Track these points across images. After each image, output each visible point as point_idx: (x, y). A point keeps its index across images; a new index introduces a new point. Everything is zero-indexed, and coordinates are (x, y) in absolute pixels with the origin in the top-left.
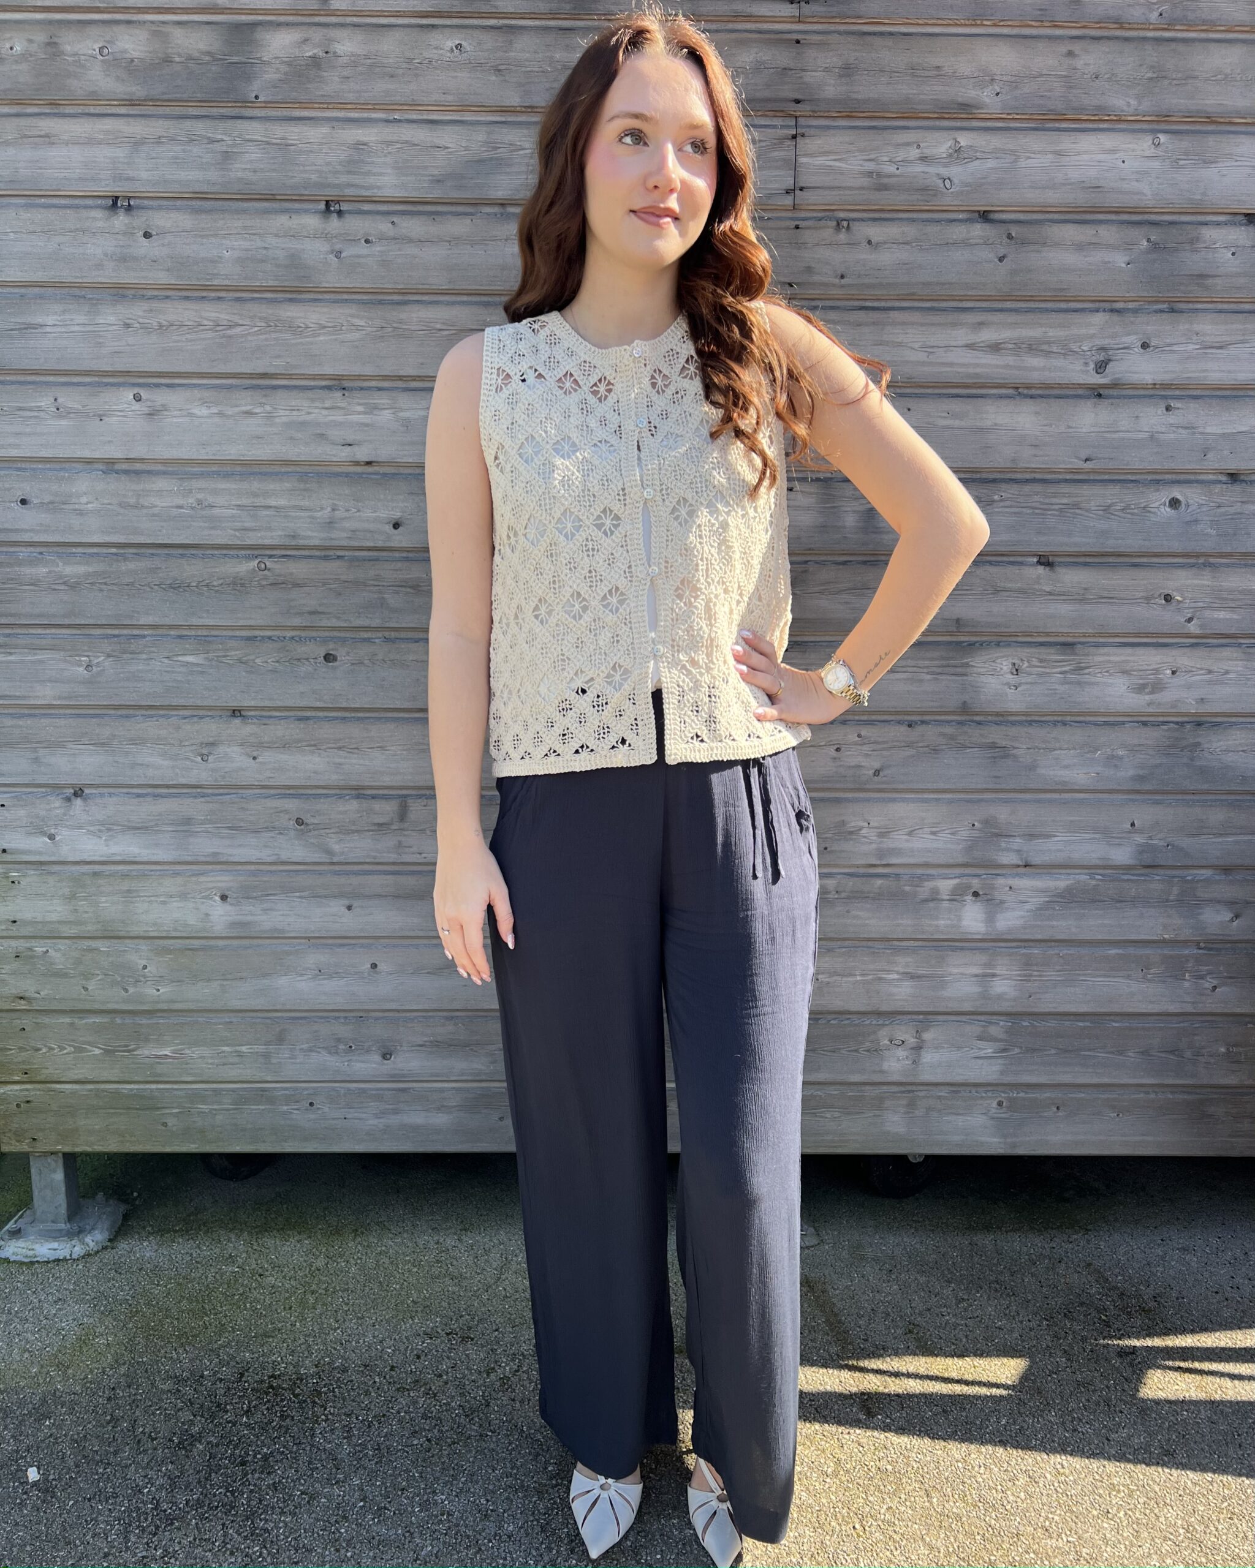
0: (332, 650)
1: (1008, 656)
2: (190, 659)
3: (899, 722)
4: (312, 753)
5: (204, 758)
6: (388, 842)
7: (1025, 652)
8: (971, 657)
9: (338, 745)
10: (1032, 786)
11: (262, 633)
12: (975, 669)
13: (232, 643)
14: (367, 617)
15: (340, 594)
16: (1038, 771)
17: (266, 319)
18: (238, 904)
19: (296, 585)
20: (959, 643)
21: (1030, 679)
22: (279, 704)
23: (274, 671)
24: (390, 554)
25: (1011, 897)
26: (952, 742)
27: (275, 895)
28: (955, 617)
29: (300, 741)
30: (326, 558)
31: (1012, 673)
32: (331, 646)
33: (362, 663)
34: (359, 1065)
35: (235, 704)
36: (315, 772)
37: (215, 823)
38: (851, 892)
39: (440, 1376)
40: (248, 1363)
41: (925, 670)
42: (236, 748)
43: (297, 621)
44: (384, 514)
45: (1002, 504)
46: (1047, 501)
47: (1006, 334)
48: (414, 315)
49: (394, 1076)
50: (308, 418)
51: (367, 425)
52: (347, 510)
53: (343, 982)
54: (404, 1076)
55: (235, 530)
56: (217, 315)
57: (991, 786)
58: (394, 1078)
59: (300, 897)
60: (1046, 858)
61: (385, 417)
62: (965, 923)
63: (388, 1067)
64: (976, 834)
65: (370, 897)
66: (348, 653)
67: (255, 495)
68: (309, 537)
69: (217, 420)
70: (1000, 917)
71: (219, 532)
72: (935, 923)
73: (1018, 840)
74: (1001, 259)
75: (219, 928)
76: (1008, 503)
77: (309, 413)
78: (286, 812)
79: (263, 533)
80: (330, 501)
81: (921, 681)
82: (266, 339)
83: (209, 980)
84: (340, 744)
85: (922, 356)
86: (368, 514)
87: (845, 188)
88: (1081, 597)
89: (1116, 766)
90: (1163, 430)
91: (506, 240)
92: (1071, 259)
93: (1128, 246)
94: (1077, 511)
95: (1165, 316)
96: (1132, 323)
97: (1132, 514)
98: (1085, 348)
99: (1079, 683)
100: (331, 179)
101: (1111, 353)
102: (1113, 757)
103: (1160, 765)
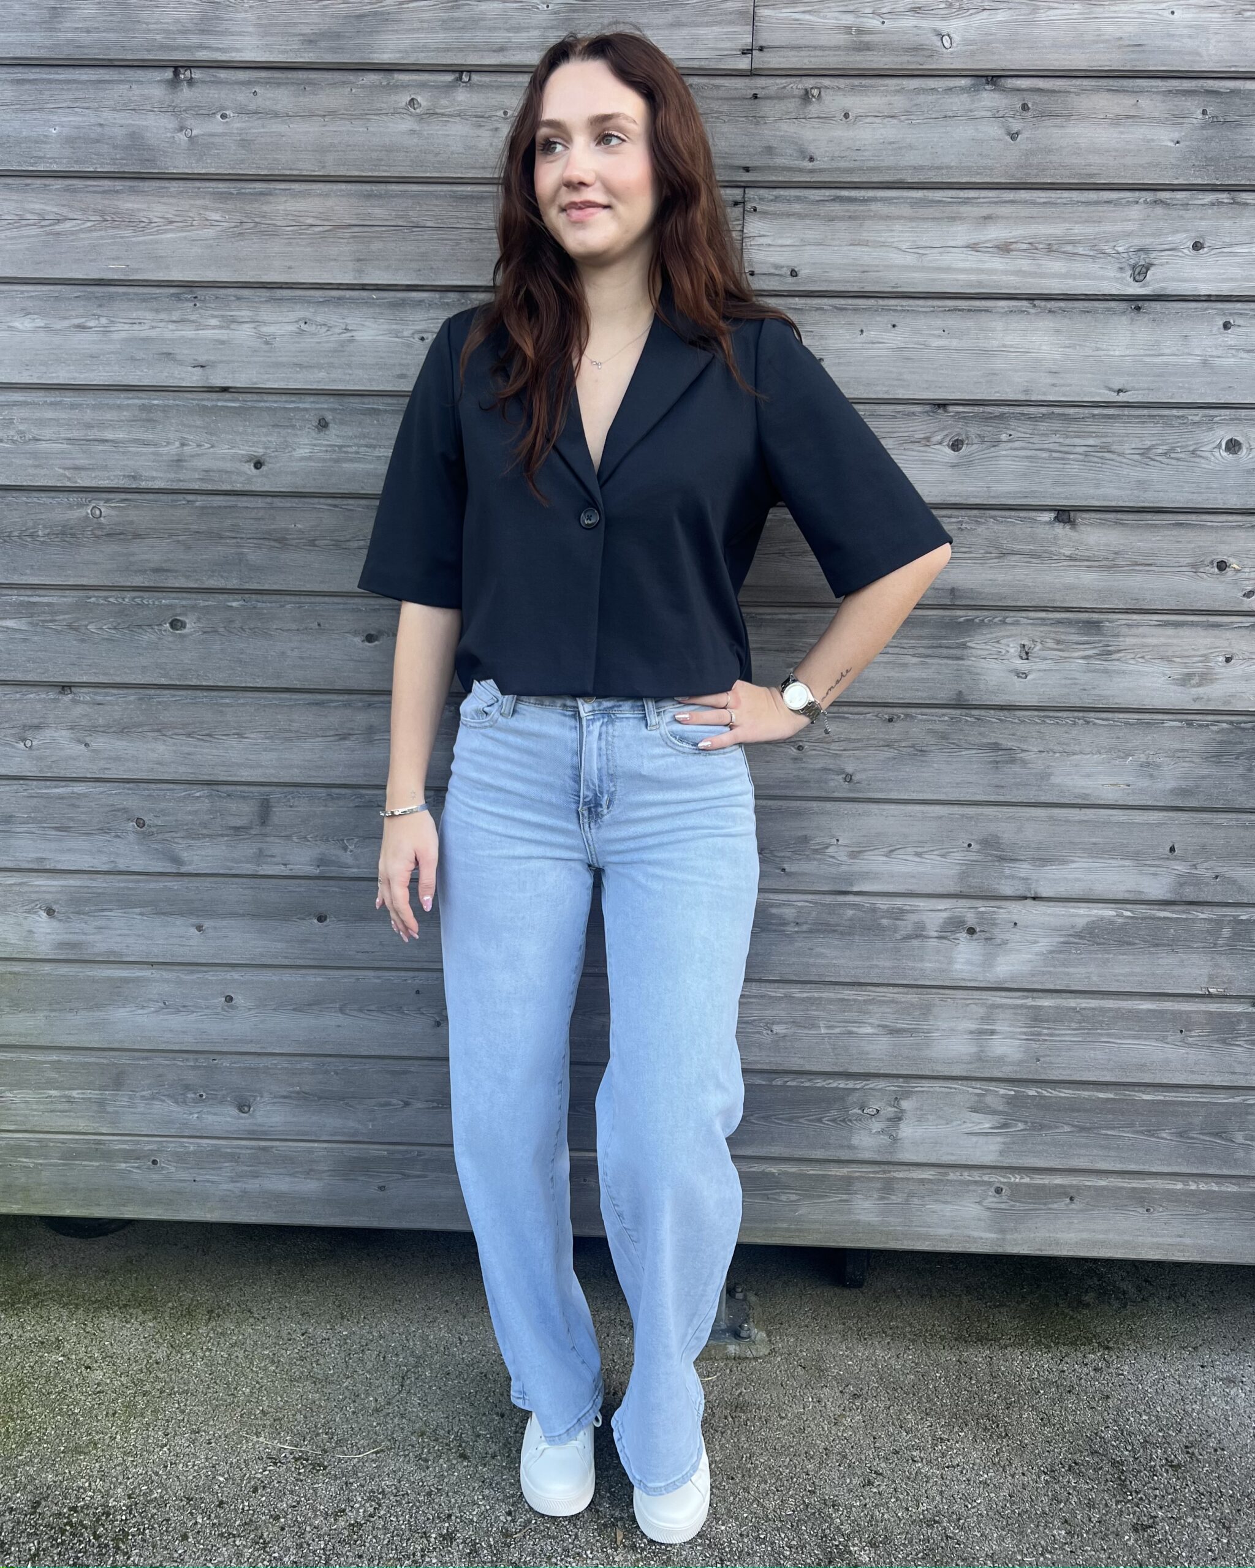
0: (180, 615)
1: (1016, 635)
2: (10, 623)
3: (877, 716)
4: (156, 739)
5: (27, 743)
6: (246, 849)
7: (1038, 631)
8: (969, 636)
9: (186, 731)
10: (1043, 799)
11: (97, 594)
12: (973, 651)
13: (61, 605)
14: (222, 577)
15: (190, 548)
16: (1055, 780)
17: (102, 213)
18: (67, 920)
19: (137, 536)
20: (953, 619)
21: (1045, 665)
22: (118, 680)
23: (111, 640)
24: (251, 499)
25: (1015, 936)
26: (944, 742)
27: (111, 910)
28: (949, 587)
29: (141, 725)
30: (173, 503)
31: (1021, 658)
32: (179, 610)
33: (216, 631)
34: (210, 1118)
35: (64, 679)
36: (159, 763)
37: (40, 822)
38: (814, 924)
39: (277, 1518)
40: (49, 1488)
41: (911, 652)
42: (64, 733)
43: (138, 580)
44: (243, 451)
45: (1010, 445)
46: (1068, 441)
47: (1017, 232)
48: (281, 207)
49: (253, 1132)
50: (153, 333)
51: (223, 342)
52: (199, 446)
53: (192, 1017)
54: (265, 1133)
55: (65, 469)
56: (42, 206)
57: (992, 798)
58: (253, 1135)
59: (142, 914)
60: (1061, 890)
61: (244, 334)
62: (958, 966)
63: (245, 1122)
64: (972, 856)
65: (223, 916)
66: (199, 619)
67: (89, 426)
68: (153, 478)
69: (43, 335)
70: (1001, 959)
71: (43, 472)
72: (919, 965)
73: (1025, 865)
74: (1014, 136)
75: (44, 950)
76: (1017, 444)
77: (153, 327)
78: (125, 810)
79: (98, 473)
80: (179, 435)
81: (905, 665)
82: (102, 238)
83: (34, 1011)
84: (190, 729)
85: (909, 259)
86: (224, 450)
87: (815, 48)
88: (1111, 563)
89: (1151, 776)
90: (1219, 353)
91: (393, 114)
92: (1104, 136)
93: (1177, 119)
94: (1106, 455)
95: (1224, 209)
96: (1182, 218)
97: (1177, 459)
98: (1120, 249)
99: (1106, 671)
100: (181, 41)
101: (1153, 255)
102: (1148, 764)
103: (1209, 776)
